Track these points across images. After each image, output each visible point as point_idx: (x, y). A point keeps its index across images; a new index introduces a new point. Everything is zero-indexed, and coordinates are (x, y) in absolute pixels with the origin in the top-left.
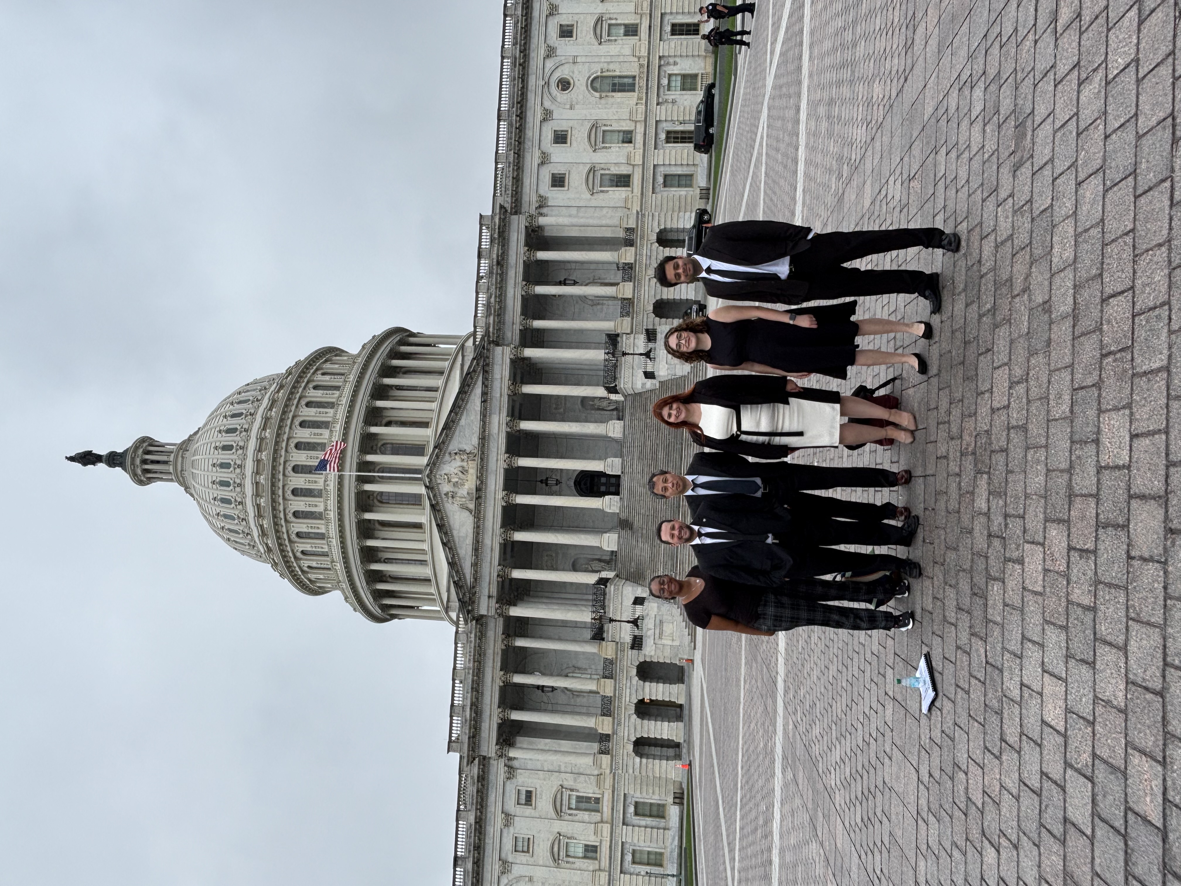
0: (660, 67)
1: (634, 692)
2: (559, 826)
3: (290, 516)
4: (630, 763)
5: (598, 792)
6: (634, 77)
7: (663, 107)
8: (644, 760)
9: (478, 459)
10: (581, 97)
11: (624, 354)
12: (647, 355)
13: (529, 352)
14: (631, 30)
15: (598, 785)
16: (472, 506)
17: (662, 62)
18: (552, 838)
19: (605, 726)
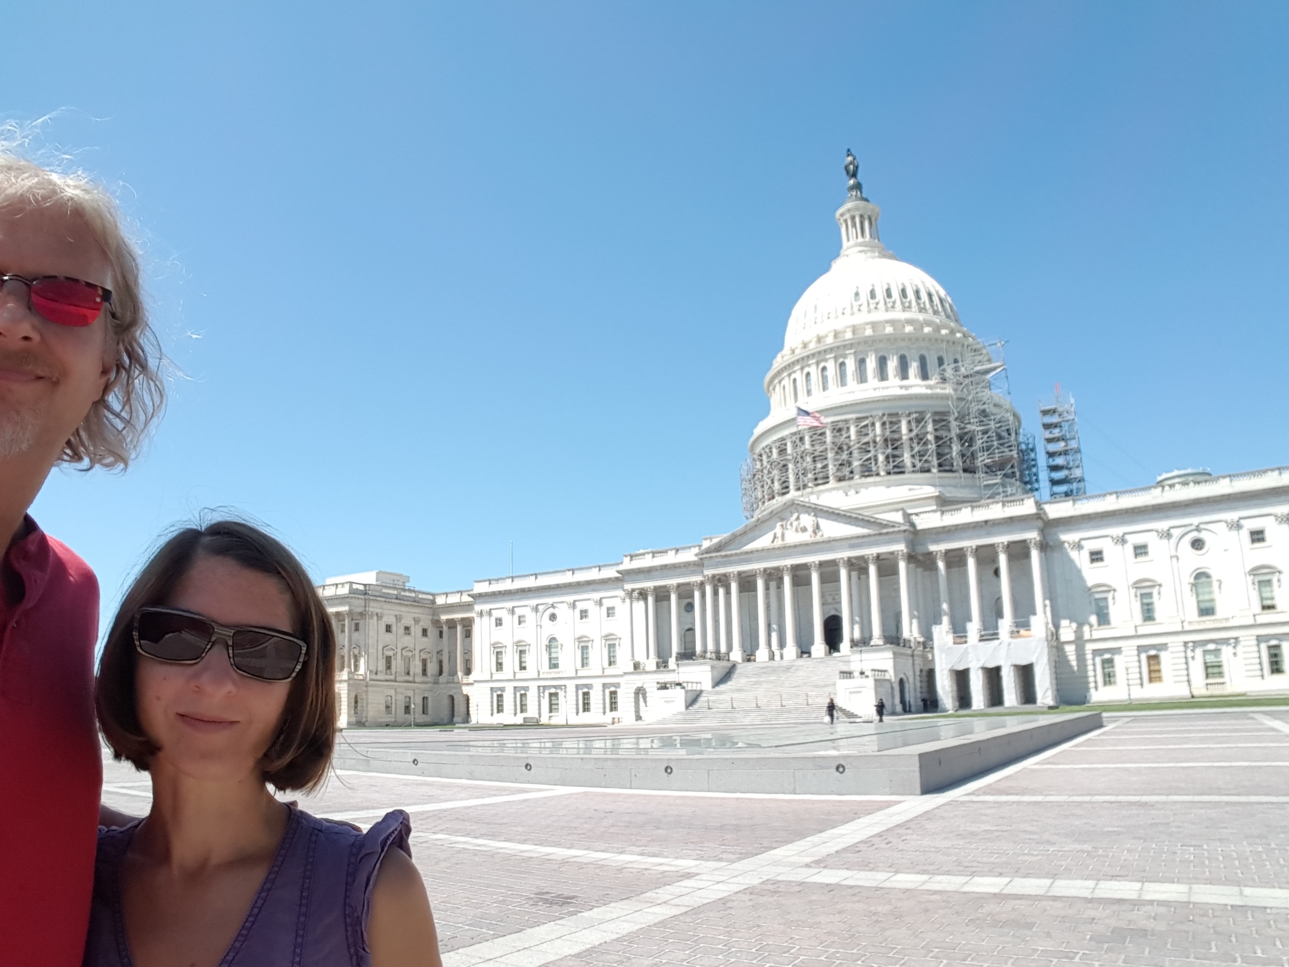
2: (598, 638)
4: (631, 686)
6: (1214, 614)
7: (1184, 649)
9: (812, 539)
10: (1186, 564)
13: (904, 567)
14: (1268, 603)
16: (779, 543)
17: (1234, 641)
18: (590, 635)
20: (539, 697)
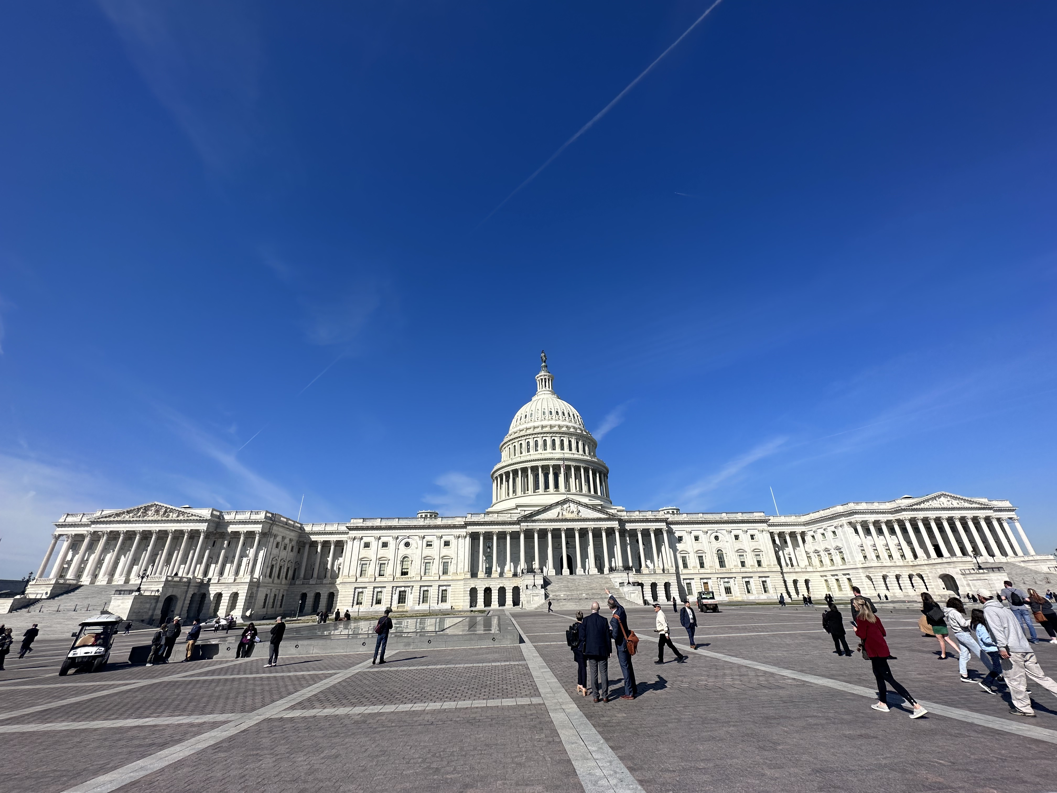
0: (732, 578)
1: (494, 586)
2: (437, 558)
3: (535, 439)
4: (468, 587)
5: (451, 573)
6: (725, 567)
7: (716, 580)
8: (469, 592)
9: (577, 518)
10: (714, 546)
11: (628, 574)
12: (629, 583)
13: (617, 534)
14: (743, 564)
15: (453, 573)
16: (560, 517)
17: (734, 578)
18: (432, 556)
19: (481, 574)
20: (392, 594)
